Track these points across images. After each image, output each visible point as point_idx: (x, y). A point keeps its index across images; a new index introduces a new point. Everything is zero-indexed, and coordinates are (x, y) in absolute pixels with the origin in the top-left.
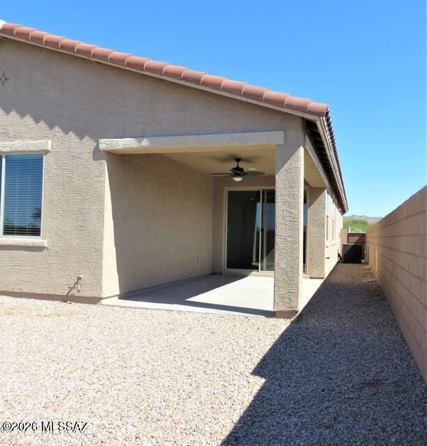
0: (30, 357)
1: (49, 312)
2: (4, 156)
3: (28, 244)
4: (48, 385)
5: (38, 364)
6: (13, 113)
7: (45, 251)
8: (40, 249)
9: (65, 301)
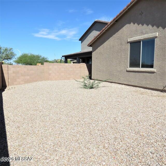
0: (147, 109)
1: (155, 95)
2: (141, 41)
3: (149, 71)
4: (152, 119)
5: (149, 111)
6: (145, 25)
7: (155, 74)
8: (153, 72)
9: (162, 92)
